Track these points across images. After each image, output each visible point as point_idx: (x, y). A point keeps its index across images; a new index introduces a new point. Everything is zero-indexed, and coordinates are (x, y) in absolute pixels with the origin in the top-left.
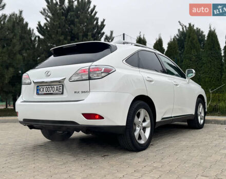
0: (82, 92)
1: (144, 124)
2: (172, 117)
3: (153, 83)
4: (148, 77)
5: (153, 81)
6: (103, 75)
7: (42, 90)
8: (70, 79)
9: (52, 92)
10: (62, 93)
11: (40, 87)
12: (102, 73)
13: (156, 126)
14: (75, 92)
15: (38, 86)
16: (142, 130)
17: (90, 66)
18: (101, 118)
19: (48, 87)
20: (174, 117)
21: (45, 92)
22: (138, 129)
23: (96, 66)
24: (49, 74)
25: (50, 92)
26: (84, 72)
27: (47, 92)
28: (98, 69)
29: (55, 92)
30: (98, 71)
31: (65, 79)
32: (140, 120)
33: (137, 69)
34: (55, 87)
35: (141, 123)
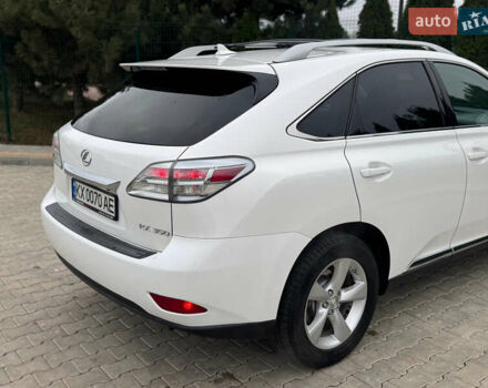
0: (157, 231)
1: (345, 295)
2: (450, 251)
7: (80, 192)
12: (205, 184)
14: (141, 226)
15: (73, 180)
17: (175, 162)
18: (198, 309)
19: (89, 188)
20: (456, 249)
22: (323, 312)
24: (88, 160)
25: (94, 205)
27: (89, 203)
31: (119, 183)
34: (103, 195)
35: (335, 294)
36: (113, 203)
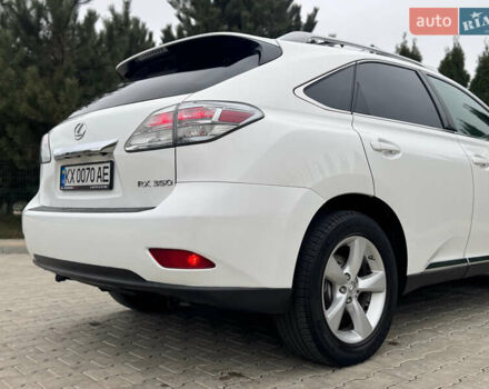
1: (364, 284)
3: (397, 156)
4: (381, 140)
5: (397, 152)
6: (218, 130)
8: (128, 144)
9: (89, 183)
10: (111, 187)
11: (67, 168)
12: (213, 124)
13: (408, 290)
14: (139, 183)
15: (63, 168)
16: (355, 302)
17: (179, 105)
18: (205, 263)
19: (81, 168)
20: (472, 259)
21: (76, 184)
22: (341, 297)
23: (195, 102)
24: (82, 132)
25: (85, 183)
26: (165, 122)
27: (81, 183)
28: (202, 113)
29: (95, 183)
30: (203, 117)
32: (347, 270)
33: (347, 115)
34: (96, 167)
35: (353, 279)
36: (108, 171)
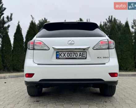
0: (104, 57)
7: (62, 55)
8: (94, 47)
9: (75, 57)
10: (86, 58)
11: (60, 53)
14: (98, 57)
19: (70, 53)
21: (67, 57)
25: (72, 57)
27: (70, 57)
29: (78, 57)
31: (89, 47)
34: (78, 53)
36: (85, 54)
